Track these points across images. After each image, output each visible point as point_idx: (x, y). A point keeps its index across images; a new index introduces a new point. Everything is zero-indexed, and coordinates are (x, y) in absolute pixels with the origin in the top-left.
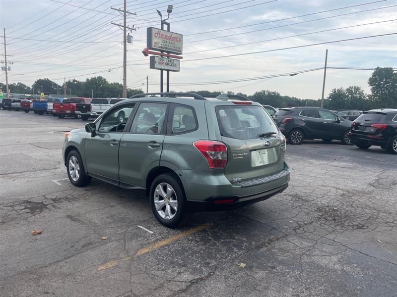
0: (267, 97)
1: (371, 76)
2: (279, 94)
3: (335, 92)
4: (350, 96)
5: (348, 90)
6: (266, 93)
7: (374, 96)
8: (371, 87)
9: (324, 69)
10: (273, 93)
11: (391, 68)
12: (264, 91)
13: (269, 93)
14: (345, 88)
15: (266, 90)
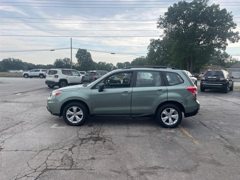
0: (13, 63)
1: (76, 53)
2: (21, 61)
3: (57, 61)
4: (65, 63)
5: (64, 60)
6: (11, 60)
7: (79, 64)
8: (77, 59)
9: (71, 49)
10: (17, 60)
11: (86, 50)
12: (10, 59)
13: (14, 60)
14: (63, 58)
15: (11, 58)
